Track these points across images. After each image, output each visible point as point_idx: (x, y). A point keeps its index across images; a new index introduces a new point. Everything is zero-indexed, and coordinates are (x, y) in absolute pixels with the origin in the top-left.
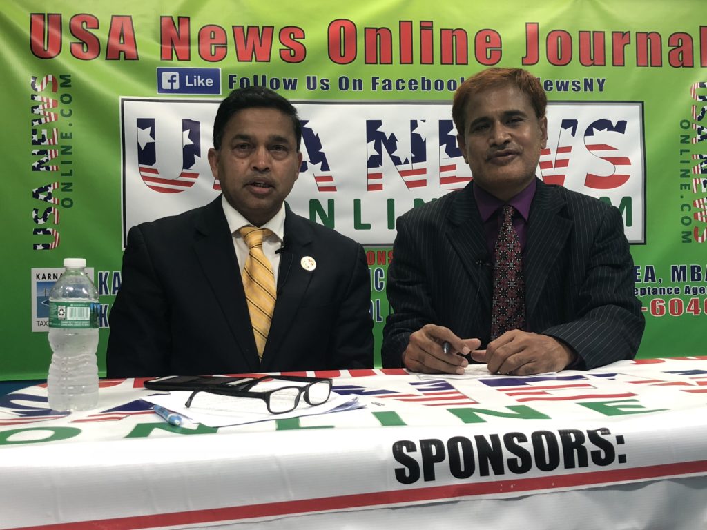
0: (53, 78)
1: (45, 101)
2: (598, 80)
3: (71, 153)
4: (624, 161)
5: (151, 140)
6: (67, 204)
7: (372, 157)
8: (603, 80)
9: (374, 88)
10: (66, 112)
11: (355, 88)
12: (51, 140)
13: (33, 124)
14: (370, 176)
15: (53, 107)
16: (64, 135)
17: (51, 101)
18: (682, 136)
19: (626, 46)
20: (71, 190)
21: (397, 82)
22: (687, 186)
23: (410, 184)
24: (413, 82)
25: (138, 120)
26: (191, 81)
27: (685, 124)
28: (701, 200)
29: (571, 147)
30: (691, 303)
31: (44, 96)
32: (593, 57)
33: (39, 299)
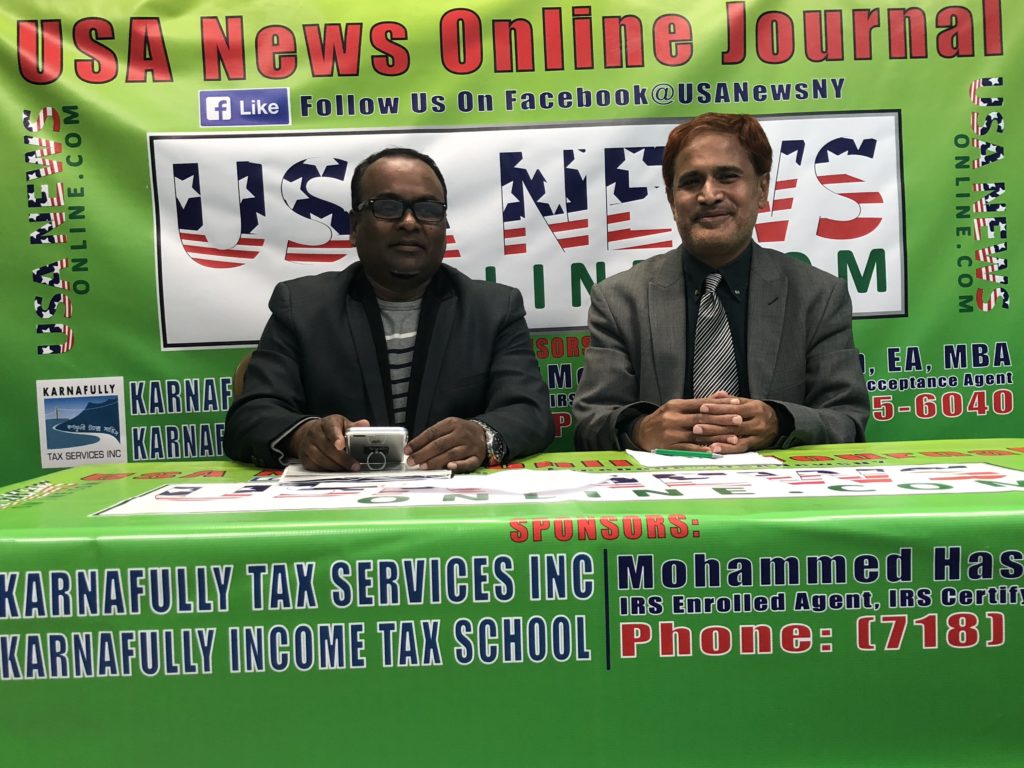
0: (54, 111)
1: (44, 144)
2: (834, 81)
3: (83, 217)
4: (874, 198)
5: (195, 194)
6: (80, 289)
7: (510, 206)
8: (841, 81)
9: (509, 107)
10: (74, 159)
11: (481, 108)
12: (55, 199)
13: (28, 178)
14: (508, 234)
15: (57, 152)
16: (72, 192)
17: (52, 144)
18: (957, 158)
19: (873, 30)
20: (86, 269)
21: (543, 97)
22: (967, 230)
23: (565, 243)
24: (565, 96)
25: (175, 166)
26: (248, 108)
27: (963, 140)
28: (986, 250)
29: (796, 180)
30: (974, 397)
31: (42, 137)
32: (824, 48)
33: (49, 423)
